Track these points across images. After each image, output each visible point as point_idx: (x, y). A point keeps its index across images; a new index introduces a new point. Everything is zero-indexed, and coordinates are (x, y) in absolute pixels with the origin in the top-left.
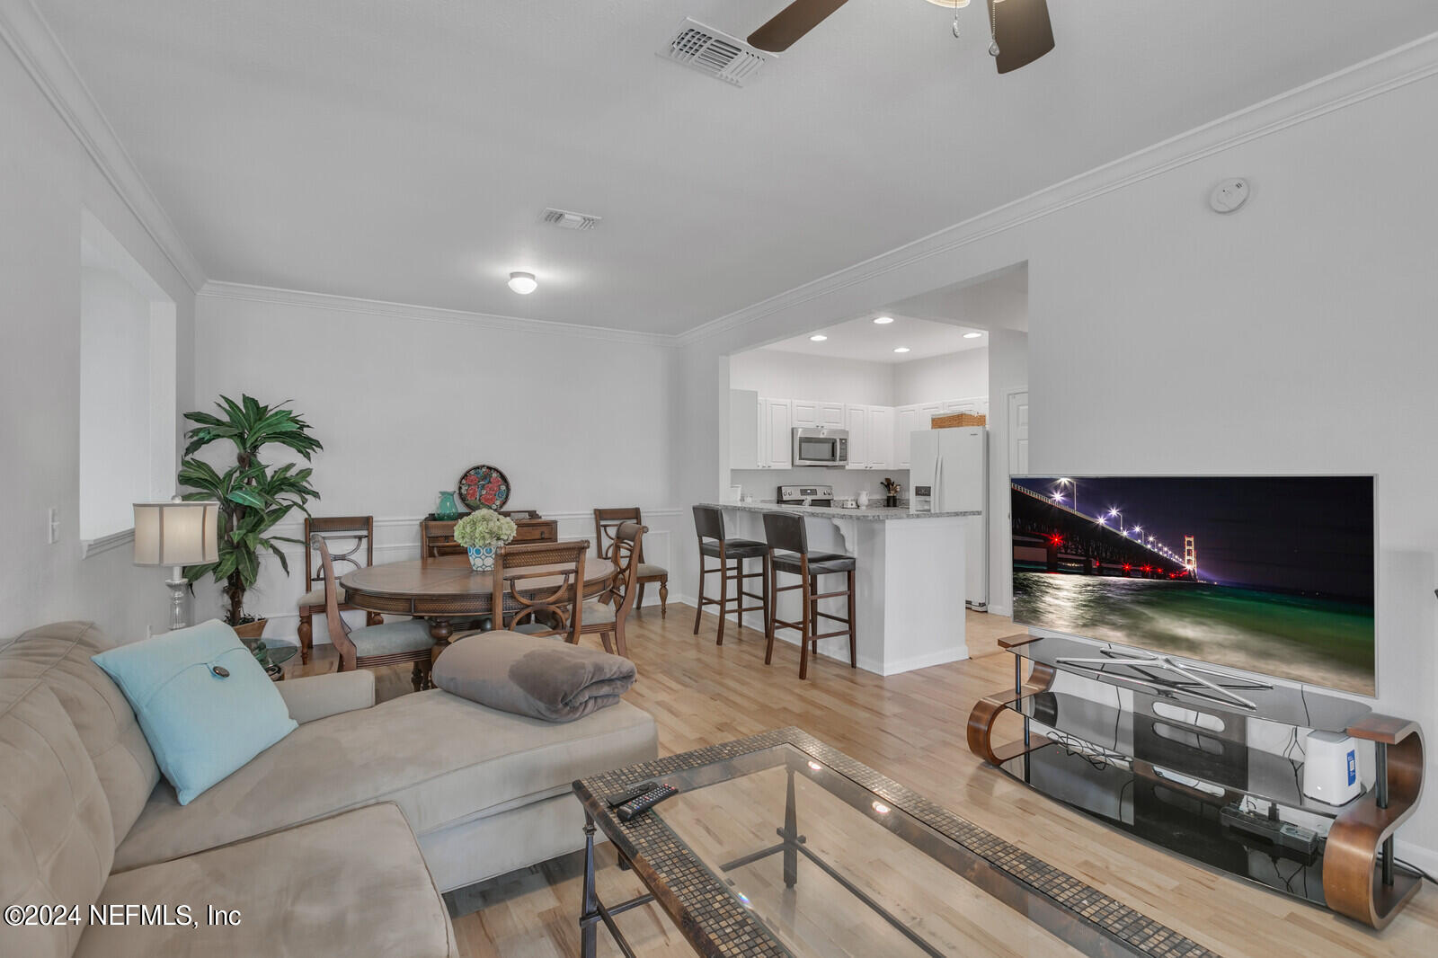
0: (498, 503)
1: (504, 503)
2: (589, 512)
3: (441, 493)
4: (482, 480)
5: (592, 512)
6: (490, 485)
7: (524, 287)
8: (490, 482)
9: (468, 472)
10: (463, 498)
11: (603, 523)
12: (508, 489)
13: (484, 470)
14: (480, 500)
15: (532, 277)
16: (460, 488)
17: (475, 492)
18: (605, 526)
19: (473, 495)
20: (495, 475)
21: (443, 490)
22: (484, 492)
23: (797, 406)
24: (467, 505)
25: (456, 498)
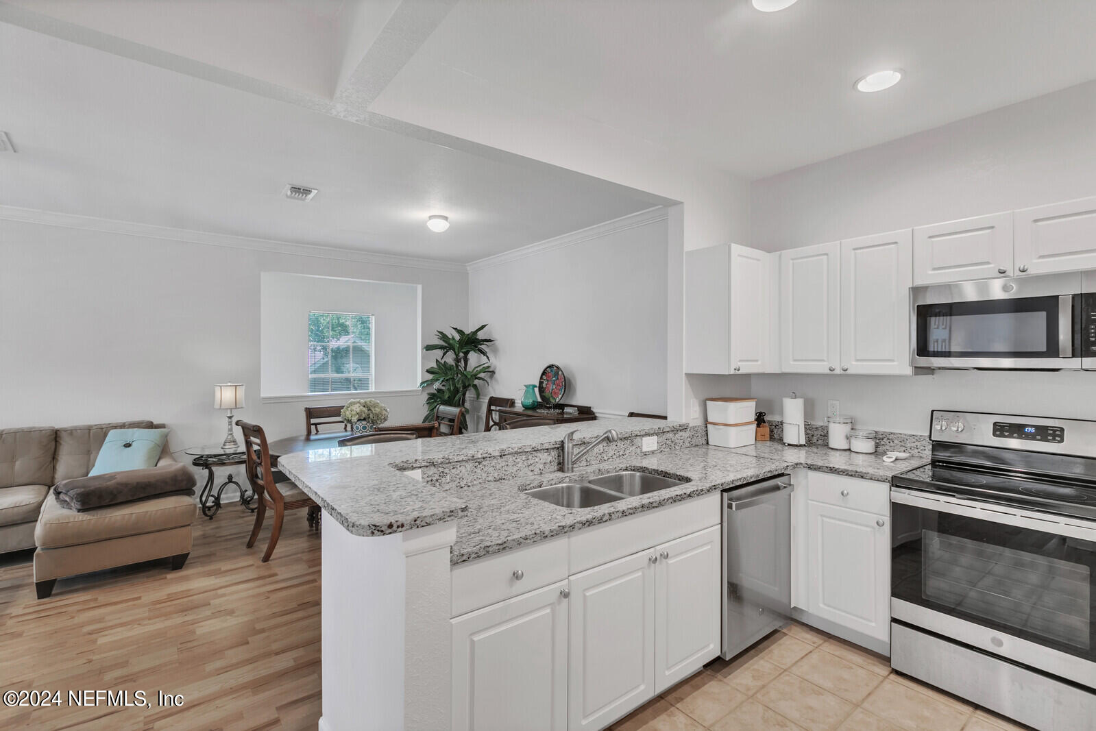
0: (560, 397)
1: (562, 398)
3: (525, 386)
4: (554, 378)
6: (558, 381)
7: (438, 226)
8: (557, 379)
9: (547, 369)
10: (541, 390)
12: (565, 385)
13: (554, 369)
14: (551, 393)
15: (446, 218)
16: (541, 383)
17: (550, 386)
19: (549, 388)
20: (560, 373)
21: (527, 384)
22: (554, 387)
23: (930, 237)
24: (542, 397)
25: (537, 390)
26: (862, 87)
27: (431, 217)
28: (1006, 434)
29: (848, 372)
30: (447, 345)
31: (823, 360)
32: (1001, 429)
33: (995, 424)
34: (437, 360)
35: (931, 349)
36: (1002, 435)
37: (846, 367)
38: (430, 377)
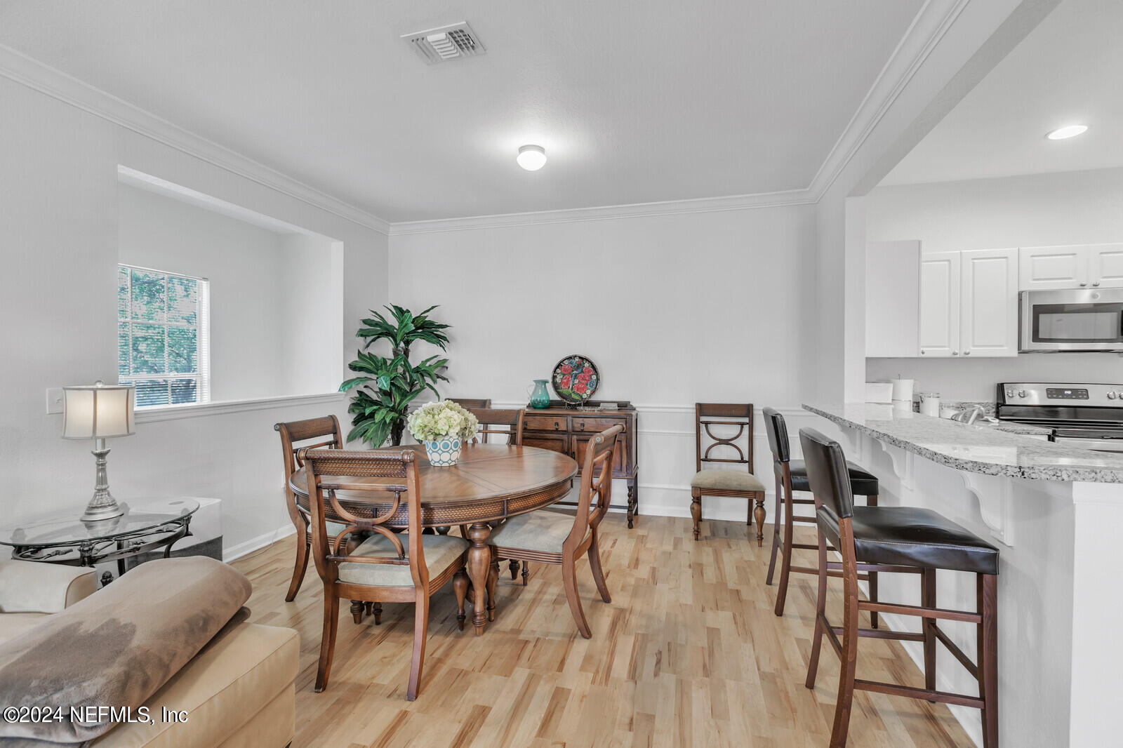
0: (589, 392)
1: (593, 392)
2: (691, 406)
3: (535, 381)
4: (576, 370)
5: (694, 406)
6: (582, 374)
7: (532, 163)
8: (582, 371)
9: (562, 362)
10: (556, 387)
11: (703, 419)
12: (598, 379)
13: (577, 359)
14: (572, 389)
15: (542, 150)
16: (554, 377)
17: (568, 381)
18: (707, 423)
19: (567, 383)
20: (587, 365)
21: (537, 379)
22: (576, 381)
23: (1032, 256)
24: (559, 394)
25: (550, 387)
26: (1052, 137)
27: (522, 149)
28: (1055, 396)
29: (969, 355)
30: (375, 329)
31: (945, 347)
32: (1051, 393)
33: (1047, 390)
34: (359, 351)
35: (1040, 337)
36: (1053, 398)
37: (967, 351)
38: (354, 375)
